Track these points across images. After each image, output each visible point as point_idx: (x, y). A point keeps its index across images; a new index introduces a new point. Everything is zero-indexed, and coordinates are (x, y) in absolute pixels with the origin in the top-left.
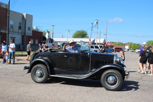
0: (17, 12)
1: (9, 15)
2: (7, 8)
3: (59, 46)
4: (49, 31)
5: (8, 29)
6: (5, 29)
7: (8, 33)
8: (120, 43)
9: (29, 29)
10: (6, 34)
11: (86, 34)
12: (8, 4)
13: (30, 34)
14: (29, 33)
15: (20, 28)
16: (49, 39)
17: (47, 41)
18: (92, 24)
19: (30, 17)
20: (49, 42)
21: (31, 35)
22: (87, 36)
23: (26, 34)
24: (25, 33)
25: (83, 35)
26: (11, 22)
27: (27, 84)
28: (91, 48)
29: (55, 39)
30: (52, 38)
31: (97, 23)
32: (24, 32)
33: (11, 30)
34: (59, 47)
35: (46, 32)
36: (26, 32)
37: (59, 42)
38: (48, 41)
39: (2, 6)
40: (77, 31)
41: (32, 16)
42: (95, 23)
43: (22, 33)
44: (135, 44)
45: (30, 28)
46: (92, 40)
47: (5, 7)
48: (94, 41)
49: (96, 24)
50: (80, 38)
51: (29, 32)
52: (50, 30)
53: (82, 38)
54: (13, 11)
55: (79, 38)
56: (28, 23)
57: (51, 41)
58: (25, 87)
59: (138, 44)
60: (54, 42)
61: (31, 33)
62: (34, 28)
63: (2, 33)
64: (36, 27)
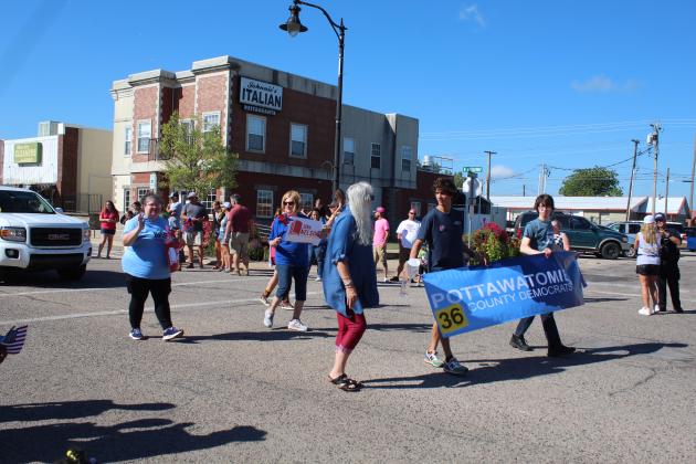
0: (366, 111)
1: (339, 120)
2: (334, 98)
3: (510, 224)
4: (473, 170)
5: (338, 169)
6: (328, 169)
7: (337, 181)
9: (407, 164)
10: (329, 183)
11: (613, 182)
12: (336, 84)
13: (410, 182)
14: (406, 179)
15: (375, 163)
16: (475, 201)
17: (467, 205)
18: (637, 143)
19: (409, 125)
20: (476, 212)
21: (414, 187)
22: (617, 186)
23: (397, 184)
24: (392, 180)
25: (600, 183)
26: (348, 146)
27: (394, 353)
28: (630, 232)
29: (497, 201)
30: (485, 197)
31: (655, 138)
32: (388, 177)
33: (348, 169)
34: (511, 226)
35: (465, 175)
36: (397, 176)
37: (513, 210)
38: (472, 208)
39: (319, 94)
40: (580, 170)
41: (416, 121)
42: (649, 141)
43: (382, 180)
45: (409, 162)
46: (635, 202)
47: (327, 95)
48: (644, 205)
49: (651, 143)
50: (590, 195)
51: (406, 176)
52: (478, 170)
53: (596, 194)
54: (355, 108)
55: (585, 195)
56: (404, 147)
57: (484, 206)
58: (386, 362)
60: (493, 212)
61: (414, 178)
62: (424, 160)
63: (318, 180)
64: (431, 158)
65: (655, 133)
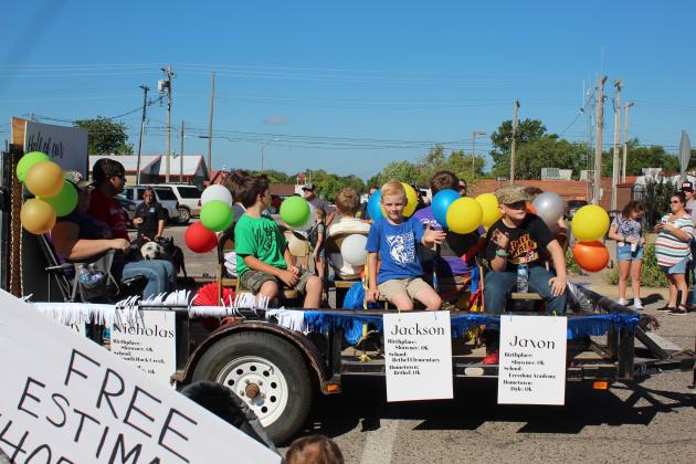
8: (274, 174)
11: (122, 137)
18: (146, 90)
22: (126, 143)
25: (106, 139)
31: (167, 84)
40: (79, 122)
42: (160, 87)
44: (337, 178)
46: (147, 161)
48: (156, 165)
49: (163, 90)
50: (94, 154)
59: (350, 177)
65: (167, 79)
